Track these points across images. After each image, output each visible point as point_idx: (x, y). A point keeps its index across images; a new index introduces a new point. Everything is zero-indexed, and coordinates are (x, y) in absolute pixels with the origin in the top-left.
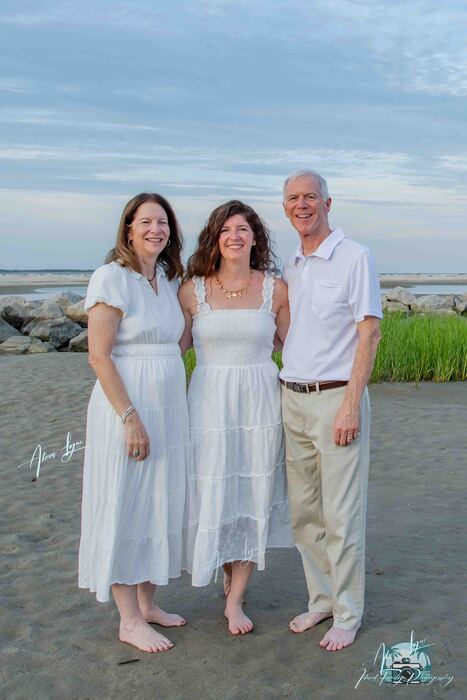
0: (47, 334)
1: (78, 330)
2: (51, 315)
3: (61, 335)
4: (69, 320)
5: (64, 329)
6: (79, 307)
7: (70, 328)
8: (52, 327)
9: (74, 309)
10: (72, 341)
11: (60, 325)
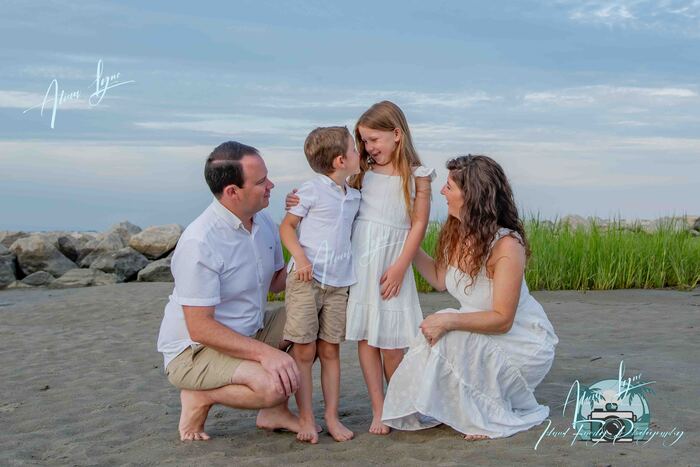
0: (112, 265)
1: (144, 262)
2: (111, 246)
3: (127, 267)
4: (134, 251)
5: (130, 260)
6: (143, 236)
7: (136, 259)
8: (118, 258)
9: (137, 239)
10: (140, 273)
11: (126, 256)
